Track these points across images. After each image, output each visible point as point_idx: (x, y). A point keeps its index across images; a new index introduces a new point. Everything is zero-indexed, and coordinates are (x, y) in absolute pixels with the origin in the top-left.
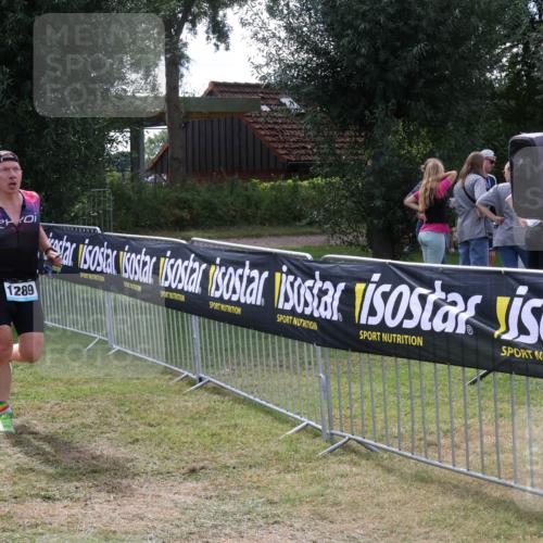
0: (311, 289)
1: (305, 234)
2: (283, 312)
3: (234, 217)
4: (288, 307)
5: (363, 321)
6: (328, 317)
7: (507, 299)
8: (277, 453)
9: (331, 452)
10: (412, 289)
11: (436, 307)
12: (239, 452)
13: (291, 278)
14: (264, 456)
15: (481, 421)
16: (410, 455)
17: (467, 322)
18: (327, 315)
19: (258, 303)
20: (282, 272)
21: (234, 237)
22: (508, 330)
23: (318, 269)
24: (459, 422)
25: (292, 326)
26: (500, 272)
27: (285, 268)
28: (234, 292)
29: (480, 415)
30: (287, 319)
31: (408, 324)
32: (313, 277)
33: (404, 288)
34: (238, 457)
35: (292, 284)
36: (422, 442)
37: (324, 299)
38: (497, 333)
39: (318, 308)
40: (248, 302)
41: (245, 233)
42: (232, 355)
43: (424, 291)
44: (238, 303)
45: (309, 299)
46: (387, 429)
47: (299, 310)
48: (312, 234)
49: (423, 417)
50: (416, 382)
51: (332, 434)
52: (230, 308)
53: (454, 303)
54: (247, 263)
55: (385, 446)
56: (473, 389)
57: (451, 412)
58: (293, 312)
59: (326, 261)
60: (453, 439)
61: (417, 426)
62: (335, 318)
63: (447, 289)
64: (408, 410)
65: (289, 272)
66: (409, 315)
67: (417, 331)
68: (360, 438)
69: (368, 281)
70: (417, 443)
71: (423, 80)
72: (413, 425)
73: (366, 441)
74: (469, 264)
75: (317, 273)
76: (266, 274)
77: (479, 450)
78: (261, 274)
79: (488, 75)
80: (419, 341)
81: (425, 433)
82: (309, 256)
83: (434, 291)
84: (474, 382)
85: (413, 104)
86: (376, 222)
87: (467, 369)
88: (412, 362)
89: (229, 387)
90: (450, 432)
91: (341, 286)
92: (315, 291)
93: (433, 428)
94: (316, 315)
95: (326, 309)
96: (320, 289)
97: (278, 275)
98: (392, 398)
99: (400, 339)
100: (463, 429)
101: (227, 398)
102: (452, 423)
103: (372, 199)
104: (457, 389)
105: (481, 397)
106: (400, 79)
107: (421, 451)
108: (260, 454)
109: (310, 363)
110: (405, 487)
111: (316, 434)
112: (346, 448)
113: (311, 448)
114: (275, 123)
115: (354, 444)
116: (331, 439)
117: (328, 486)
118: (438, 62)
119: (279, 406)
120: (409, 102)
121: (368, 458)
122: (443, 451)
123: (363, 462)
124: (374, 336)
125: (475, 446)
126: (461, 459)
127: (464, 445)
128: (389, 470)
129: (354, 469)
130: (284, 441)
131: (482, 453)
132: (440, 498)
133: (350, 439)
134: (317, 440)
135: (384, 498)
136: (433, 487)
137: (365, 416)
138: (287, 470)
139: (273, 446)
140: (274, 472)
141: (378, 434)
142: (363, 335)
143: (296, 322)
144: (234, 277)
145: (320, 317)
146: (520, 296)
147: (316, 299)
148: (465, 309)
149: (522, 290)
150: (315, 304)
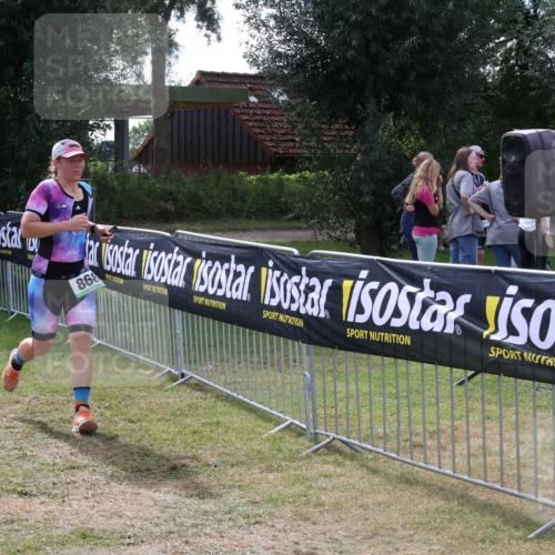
0: (297, 285)
1: (292, 229)
2: (270, 308)
3: (219, 210)
4: (274, 302)
5: (350, 319)
6: (315, 315)
7: (498, 299)
8: (259, 452)
9: (315, 451)
10: (401, 287)
11: (425, 305)
12: (221, 450)
13: (277, 273)
14: (246, 455)
15: (468, 422)
16: (395, 456)
17: (456, 322)
18: (314, 312)
19: (244, 299)
20: (268, 267)
21: (219, 231)
22: (497, 330)
23: (305, 264)
24: (445, 423)
25: (278, 322)
26: (490, 271)
27: (271, 263)
28: (220, 286)
29: (467, 417)
30: (273, 315)
31: (396, 323)
32: (299, 273)
33: (392, 286)
34: (220, 455)
35: (278, 280)
36: (408, 443)
37: (311, 295)
38: (486, 333)
39: (304, 305)
40: (234, 297)
41: (231, 226)
42: (216, 351)
43: (413, 289)
44: (223, 298)
45: (296, 295)
46: (372, 428)
47: (285, 306)
48: (299, 229)
49: (409, 418)
50: (403, 382)
51: (316, 434)
52: (214, 303)
53: (443, 302)
54: (233, 257)
55: (369, 447)
56: (460, 390)
57: (437, 414)
58: (279, 308)
59: (313, 257)
60: (439, 440)
61: (403, 427)
62: (322, 315)
63: (436, 287)
64: (394, 409)
65: (275, 268)
66: (397, 313)
67: (405, 329)
68: (345, 439)
69: (355, 278)
70: (402, 444)
71: (414, 73)
72: (399, 425)
73: (351, 441)
75: (304, 269)
76: (252, 269)
77: (465, 452)
78: (247, 269)
79: (481, 69)
80: (407, 340)
81: (411, 434)
82: (296, 252)
83: (422, 289)
84: (461, 383)
85: (404, 97)
86: (364, 217)
87: (454, 370)
88: (400, 361)
89: (211, 383)
90: (437, 433)
91: (329, 283)
92: (302, 287)
93: (419, 428)
94: (302, 311)
95: (313, 306)
96: (307, 286)
97: (264, 270)
98: (377, 398)
99: (387, 337)
100: (449, 430)
101: (209, 395)
102: (438, 424)
103: (361, 194)
104: (444, 389)
105: (468, 399)
106: (392, 72)
107: (406, 453)
108: (242, 453)
109: (295, 361)
110: (390, 488)
111: (300, 433)
112: (330, 448)
113: (295, 448)
114: (264, 114)
115: (339, 444)
116: (315, 438)
117: (311, 487)
118: (430, 55)
119: (261, 403)
120: (400, 95)
121: (352, 458)
122: (429, 453)
123: (348, 462)
124: (361, 334)
125: (461, 448)
126: (447, 461)
127: (450, 447)
128: (374, 471)
129: (338, 470)
130: (267, 439)
131: (469, 455)
132: (425, 500)
133: (334, 439)
134: (301, 439)
135: (368, 500)
136: (419, 489)
137: (351, 416)
138: (270, 469)
139: (255, 445)
140: (256, 471)
141: (363, 434)
142: (351, 333)
143: (281, 318)
144: (219, 271)
145: (307, 314)
146: (510, 296)
147: (303, 296)
148: (454, 308)
149: (512, 290)
150: (302, 300)
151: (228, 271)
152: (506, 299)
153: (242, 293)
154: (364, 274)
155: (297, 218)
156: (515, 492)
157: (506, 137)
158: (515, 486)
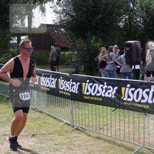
2: (61, 90)
4: (62, 89)
5: (85, 94)
6: (74, 92)
8: (57, 130)
9: (73, 130)
10: (99, 85)
12: (47, 130)
13: (63, 81)
14: (54, 131)
15: (115, 122)
16: (95, 131)
17: (115, 95)
19: (54, 87)
20: (61, 79)
23: (71, 78)
24: (109, 122)
26: (122, 80)
27: (61, 78)
29: (115, 120)
30: (62, 92)
35: (63, 82)
36: (99, 128)
37: (73, 87)
38: (122, 98)
39: (71, 89)
40: (52, 87)
42: (45, 102)
44: (49, 87)
45: (68, 87)
46: (89, 124)
47: (65, 90)
49: (99, 121)
51: (73, 125)
52: (46, 89)
53: (110, 89)
54: (51, 76)
55: (88, 129)
56: (113, 113)
57: (107, 119)
58: (63, 90)
59: (73, 76)
60: (107, 127)
61: (97, 123)
62: (76, 92)
63: (108, 85)
64: (95, 118)
65: (63, 79)
66: (98, 92)
67: (101, 96)
68: (81, 126)
69: (86, 82)
70: (97, 128)
72: (96, 123)
73: (83, 127)
75: (71, 80)
76: (56, 79)
77: (114, 130)
78: (55, 79)
79: (119, 24)
80: (101, 99)
81: (99, 125)
82: (68, 75)
83: (104, 85)
86: (87, 64)
89: (44, 111)
90: (107, 125)
91: (78, 84)
92: (70, 85)
93: (102, 123)
94: (70, 91)
95: (74, 90)
96: (72, 84)
97: (59, 80)
98: (90, 115)
99: (95, 99)
100: (110, 124)
101: (44, 114)
102: (107, 122)
103: (85, 58)
104: (109, 112)
105: (115, 115)
106: (94, 24)
107: (98, 130)
108: (53, 131)
109: (67, 105)
110: (94, 140)
111: (69, 125)
112: (77, 129)
113: (67, 129)
114: (59, 36)
115: (79, 128)
116: (73, 127)
117: (72, 140)
118: (105, 20)
119: (58, 117)
120: (97, 31)
121: (83, 132)
122: (104, 130)
123: (82, 133)
124: (88, 98)
125: (113, 129)
126: (109, 133)
127: (110, 129)
128: (89, 136)
129: (79, 135)
130: (60, 127)
131: (116, 131)
132: (103, 144)
133: (78, 126)
134: (69, 127)
135: (88, 144)
136: (102, 141)
137: (83, 120)
138: (60, 135)
139: (56, 128)
140: (57, 136)
141: (86, 125)
142: (85, 97)
143: (64, 93)
144: (47, 80)
145: (72, 92)
146: (128, 87)
147: (71, 87)
148: (113, 91)
149: (129, 86)
150: (70, 88)
151: (49, 80)
152: (127, 88)
153: (53, 86)
154: (88, 81)
155: (67, 64)
156: (128, 141)
157: (126, 43)
158: (128, 139)
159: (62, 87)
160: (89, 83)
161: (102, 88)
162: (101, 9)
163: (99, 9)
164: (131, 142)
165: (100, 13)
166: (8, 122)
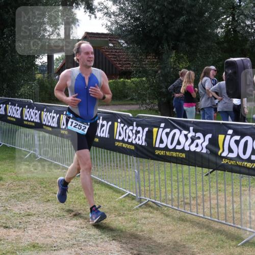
0: (132, 130)
1: (129, 104)
2: (118, 141)
4: (121, 138)
5: (157, 146)
6: (140, 144)
7: (224, 136)
8: (114, 207)
9: (140, 207)
10: (181, 131)
13: (122, 125)
14: (109, 208)
15: (210, 193)
16: (177, 208)
17: (207, 147)
18: (140, 143)
19: (106, 137)
20: (118, 122)
23: (135, 121)
24: (200, 193)
25: (122, 147)
26: (220, 123)
27: (119, 120)
29: (210, 190)
30: (120, 144)
31: (179, 147)
35: (122, 128)
36: (183, 202)
37: (138, 135)
38: (219, 153)
39: (135, 139)
40: (102, 136)
42: (94, 161)
44: (97, 136)
45: (131, 134)
46: (166, 196)
47: (126, 140)
48: (133, 104)
49: (183, 191)
50: (180, 174)
51: (141, 198)
53: (199, 138)
54: (101, 117)
55: (165, 204)
56: (206, 178)
57: (196, 189)
58: (123, 141)
59: (138, 117)
60: (197, 201)
61: (180, 195)
62: (144, 144)
63: (195, 131)
64: (176, 187)
65: (121, 122)
66: (179, 143)
67: (183, 150)
68: (154, 201)
69: (159, 127)
70: (180, 203)
71: (185, 33)
72: (178, 194)
73: (156, 201)
74: (205, 119)
75: (135, 123)
76: (110, 123)
77: (209, 206)
80: (184, 155)
81: (184, 198)
82: (131, 115)
84: (207, 175)
86: (163, 99)
87: (204, 169)
88: (179, 165)
90: (196, 198)
91: (146, 129)
93: (188, 196)
94: (134, 142)
95: (139, 140)
96: (136, 131)
97: (116, 123)
98: (169, 182)
99: (174, 154)
100: (202, 196)
102: (196, 193)
103: (161, 88)
104: (199, 178)
105: (210, 182)
106: (174, 32)
107: (182, 207)
108: (107, 207)
109: (130, 165)
110: (174, 223)
111: (133, 198)
112: (147, 205)
113: (131, 205)
114: (116, 52)
115: (151, 203)
116: (140, 201)
117: (138, 223)
118: (192, 25)
119: (115, 185)
120: (178, 43)
121: (157, 210)
122: (192, 207)
123: (155, 212)
124: (162, 153)
125: (207, 205)
126: (201, 211)
127: (202, 204)
128: (167, 216)
129: (151, 215)
130: (118, 201)
131: (211, 207)
132: (191, 229)
133: (149, 201)
134: (134, 201)
135: (164, 229)
136: (188, 224)
137: (156, 190)
138: (119, 215)
139: (113, 204)
140: (113, 216)
141: (162, 199)
142: (157, 152)
143: (124, 145)
145: (136, 143)
146: (229, 135)
147: (134, 135)
148: (204, 141)
149: (230, 132)
150: (134, 137)
152: (227, 136)
153: (105, 134)
154: (162, 125)
155: (132, 100)
156: (232, 224)
157: (227, 62)
158: (232, 222)
159: (120, 135)
160: (164, 128)
161: (186, 136)
162: (186, 6)
163: (182, 6)
164: (237, 226)
165: (184, 12)
166: (34, 195)
